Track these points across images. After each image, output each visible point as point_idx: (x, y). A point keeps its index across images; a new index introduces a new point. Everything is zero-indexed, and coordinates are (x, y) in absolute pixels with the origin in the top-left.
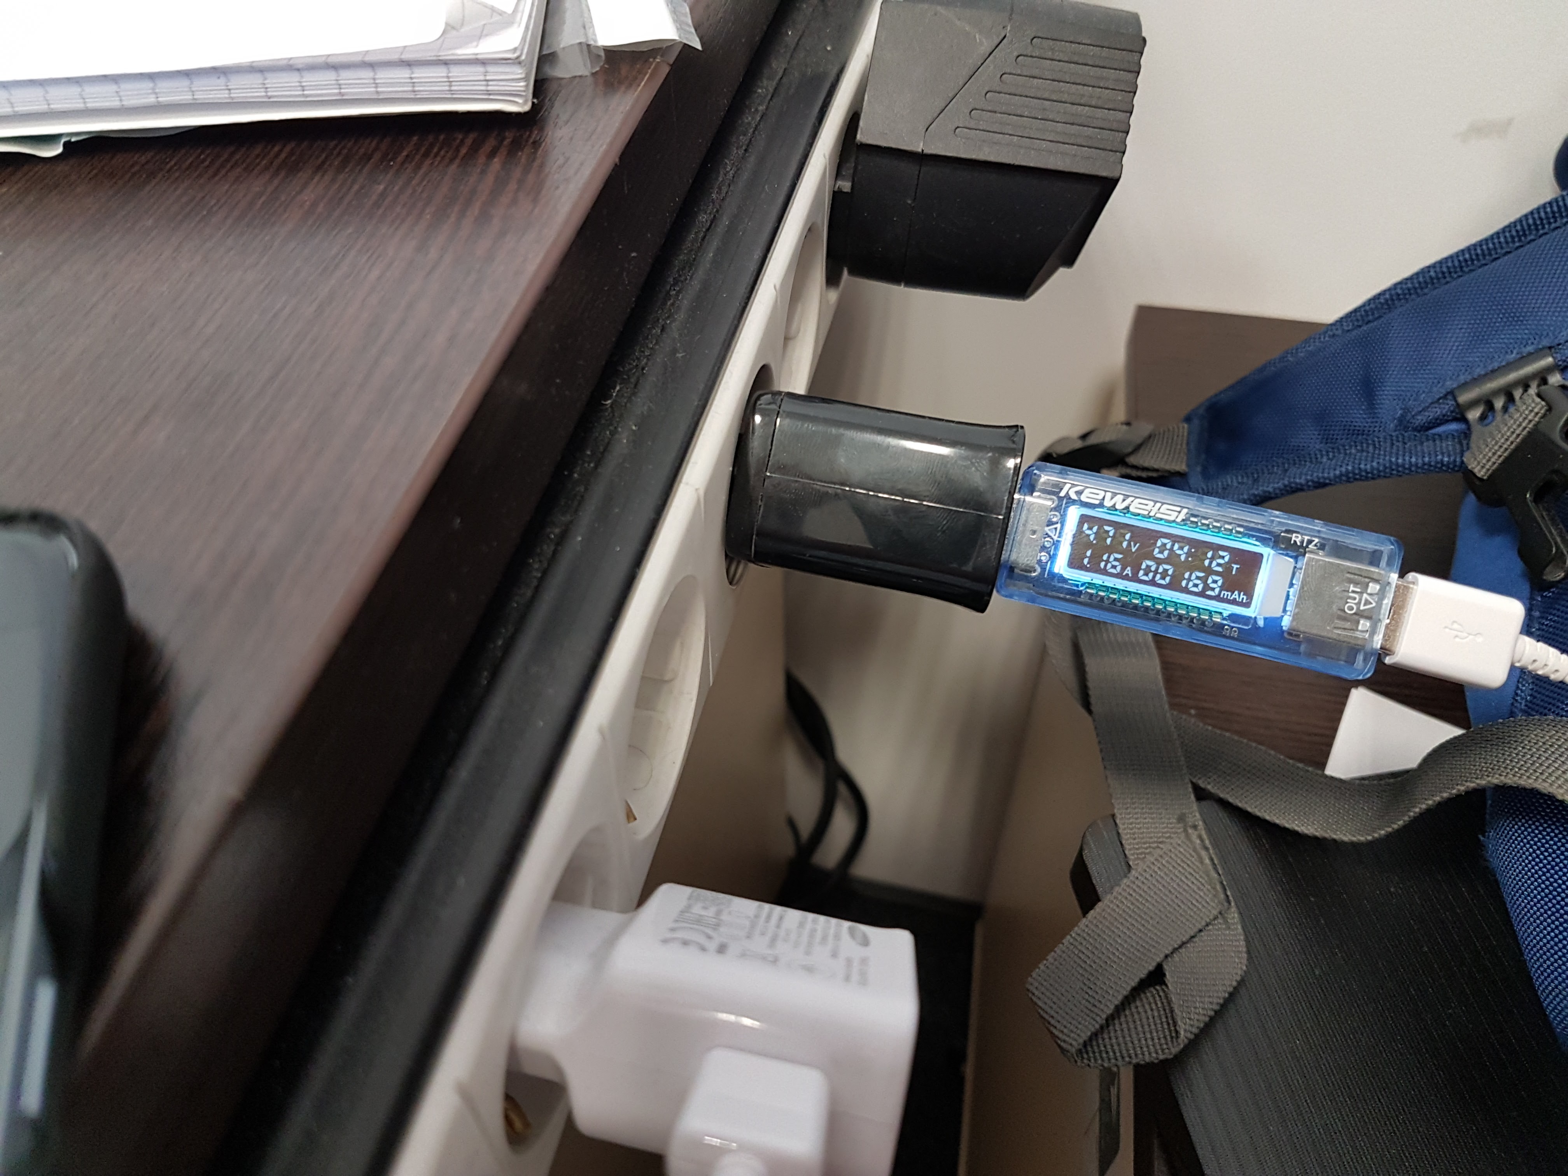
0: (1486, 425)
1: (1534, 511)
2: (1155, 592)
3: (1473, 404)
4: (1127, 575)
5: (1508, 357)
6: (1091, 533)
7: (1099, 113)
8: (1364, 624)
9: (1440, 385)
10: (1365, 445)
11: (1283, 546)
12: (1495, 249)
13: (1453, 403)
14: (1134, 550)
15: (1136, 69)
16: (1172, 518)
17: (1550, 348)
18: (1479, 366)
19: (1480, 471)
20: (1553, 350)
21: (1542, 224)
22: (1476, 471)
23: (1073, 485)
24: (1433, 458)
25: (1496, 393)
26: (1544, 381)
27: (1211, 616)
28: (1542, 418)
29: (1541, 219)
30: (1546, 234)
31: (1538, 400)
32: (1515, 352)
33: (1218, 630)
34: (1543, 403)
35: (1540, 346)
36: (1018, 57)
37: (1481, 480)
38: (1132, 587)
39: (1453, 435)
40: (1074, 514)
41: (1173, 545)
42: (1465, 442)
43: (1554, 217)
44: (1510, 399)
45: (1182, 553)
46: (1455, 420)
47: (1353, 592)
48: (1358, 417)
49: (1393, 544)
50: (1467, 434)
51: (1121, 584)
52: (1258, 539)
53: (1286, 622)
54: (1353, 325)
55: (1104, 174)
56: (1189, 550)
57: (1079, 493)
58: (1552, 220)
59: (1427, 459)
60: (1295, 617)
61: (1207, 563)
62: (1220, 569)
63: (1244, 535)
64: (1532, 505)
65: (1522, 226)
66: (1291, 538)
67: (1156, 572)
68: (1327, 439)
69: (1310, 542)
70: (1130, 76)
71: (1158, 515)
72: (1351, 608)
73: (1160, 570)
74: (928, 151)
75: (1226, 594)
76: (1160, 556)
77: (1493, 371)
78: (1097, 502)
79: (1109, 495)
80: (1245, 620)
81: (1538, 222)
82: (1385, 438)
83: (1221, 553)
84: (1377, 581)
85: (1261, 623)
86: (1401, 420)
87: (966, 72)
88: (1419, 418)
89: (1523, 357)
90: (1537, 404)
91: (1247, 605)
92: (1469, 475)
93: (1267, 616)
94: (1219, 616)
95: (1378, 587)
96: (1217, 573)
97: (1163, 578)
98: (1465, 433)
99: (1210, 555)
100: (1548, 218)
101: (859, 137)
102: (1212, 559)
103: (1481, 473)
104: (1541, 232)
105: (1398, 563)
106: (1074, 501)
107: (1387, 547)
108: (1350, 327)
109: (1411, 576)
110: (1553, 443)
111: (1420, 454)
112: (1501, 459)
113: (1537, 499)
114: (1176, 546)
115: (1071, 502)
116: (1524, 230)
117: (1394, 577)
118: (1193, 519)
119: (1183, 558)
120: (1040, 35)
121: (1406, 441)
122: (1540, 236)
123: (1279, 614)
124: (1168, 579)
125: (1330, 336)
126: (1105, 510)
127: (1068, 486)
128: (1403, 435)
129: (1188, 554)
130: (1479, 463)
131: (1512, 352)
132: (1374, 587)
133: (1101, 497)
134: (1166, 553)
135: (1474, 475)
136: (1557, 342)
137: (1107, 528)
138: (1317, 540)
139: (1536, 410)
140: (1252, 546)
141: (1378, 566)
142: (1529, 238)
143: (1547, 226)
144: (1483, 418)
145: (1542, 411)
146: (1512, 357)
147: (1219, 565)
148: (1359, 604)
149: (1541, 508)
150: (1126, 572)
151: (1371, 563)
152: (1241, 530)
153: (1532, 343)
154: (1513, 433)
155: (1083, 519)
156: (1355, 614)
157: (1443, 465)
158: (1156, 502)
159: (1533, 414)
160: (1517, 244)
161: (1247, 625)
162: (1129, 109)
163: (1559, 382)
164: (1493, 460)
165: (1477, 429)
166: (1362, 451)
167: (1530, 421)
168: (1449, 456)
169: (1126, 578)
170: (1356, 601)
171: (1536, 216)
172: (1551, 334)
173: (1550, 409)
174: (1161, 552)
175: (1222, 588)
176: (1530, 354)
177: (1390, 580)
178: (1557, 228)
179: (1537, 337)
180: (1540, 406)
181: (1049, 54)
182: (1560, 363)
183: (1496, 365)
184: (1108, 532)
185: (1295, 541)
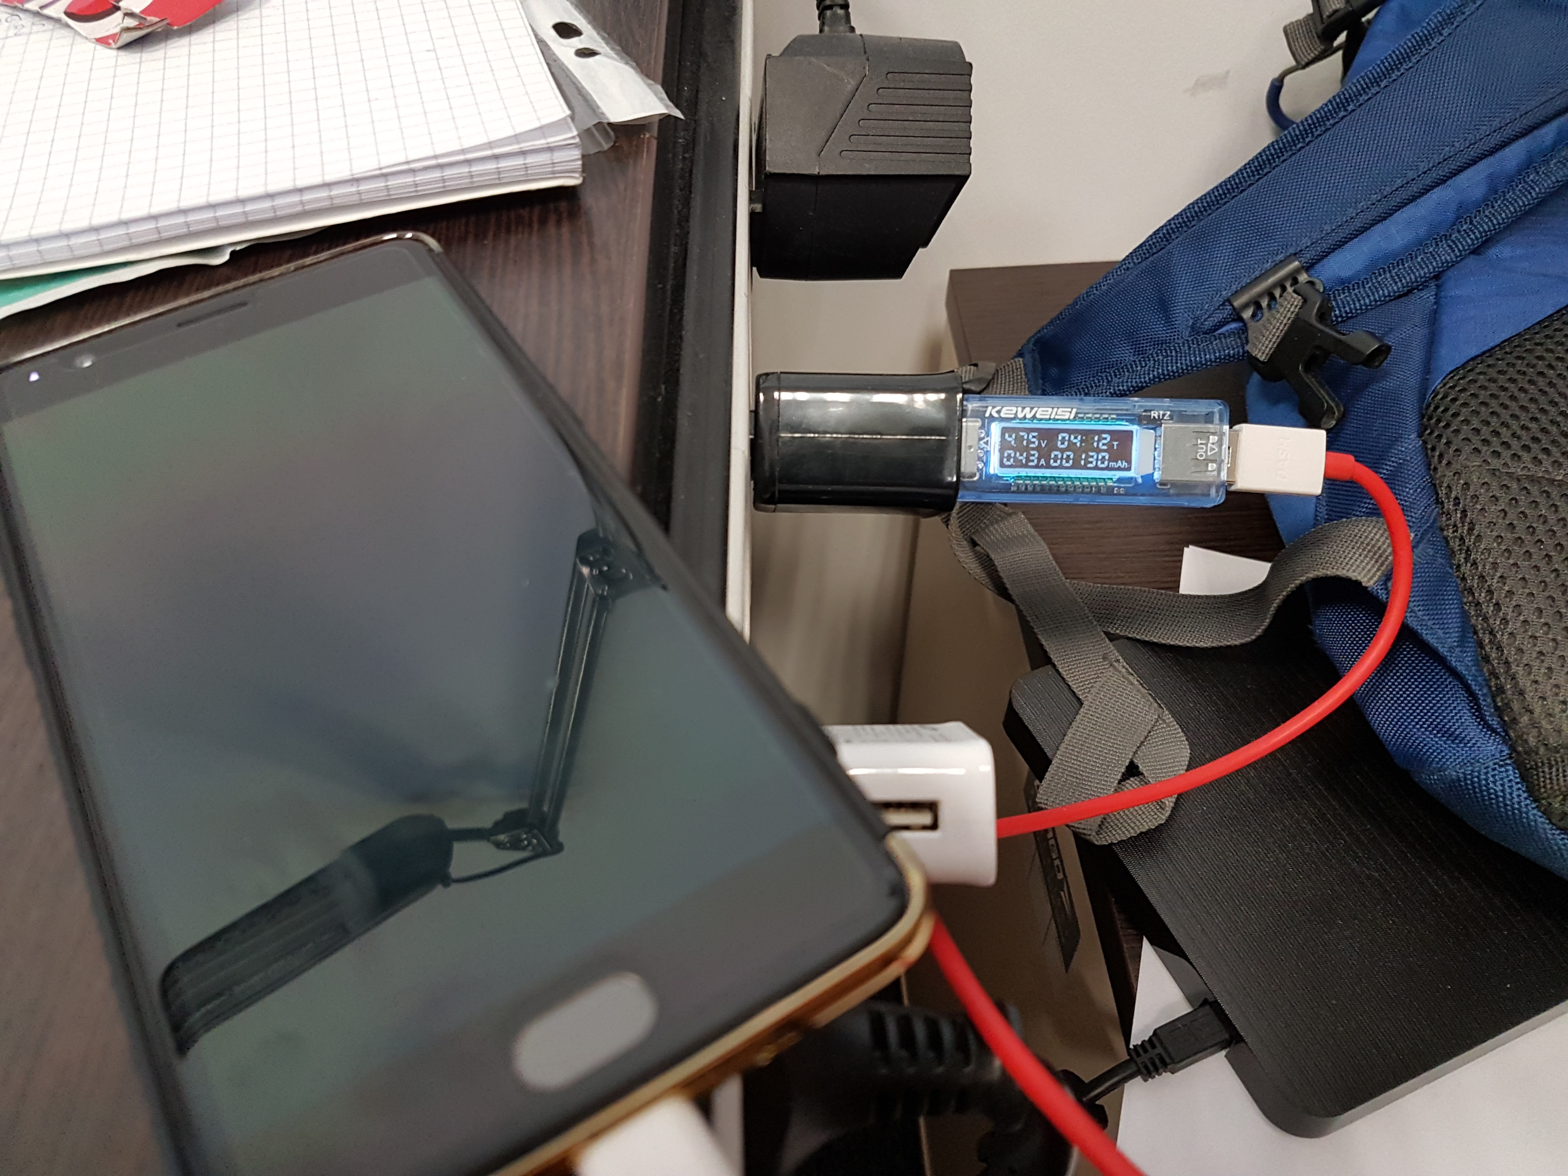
0: (1258, 321)
1: (1306, 379)
2: (1064, 473)
3: (1246, 306)
4: (1042, 465)
5: (1265, 265)
6: (1011, 440)
7: (947, 126)
8: (1212, 466)
9: (1218, 296)
10: (1169, 351)
11: (1145, 422)
12: (1241, 182)
13: (1231, 307)
14: (1043, 445)
15: (969, 88)
16: (1067, 417)
17: (1295, 254)
18: (1245, 276)
19: (1261, 356)
20: (1298, 256)
21: (1273, 159)
22: (1258, 356)
23: (994, 407)
24: (1222, 353)
25: (1261, 295)
26: (1295, 281)
27: (1106, 483)
28: (1300, 308)
29: (1272, 155)
30: (1277, 166)
31: (1295, 296)
32: (1270, 261)
33: (1110, 491)
34: (1300, 297)
35: (1288, 254)
36: (878, 89)
37: (1262, 362)
38: (1048, 473)
39: (1234, 332)
40: (996, 428)
41: (1070, 437)
42: (1243, 336)
43: (1281, 152)
44: (1272, 297)
45: (1077, 442)
46: (1234, 320)
47: (1201, 444)
48: (1159, 330)
49: (1220, 405)
50: (1244, 329)
51: (1040, 472)
52: (1127, 420)
53: (1157, 476)
54: (1142, 257)
55: (957, 173)
56: (1081, 438)
57: (999, 412)
58: (1280, 155)
59: (1217, 355)
60: (1164, 471)
61: (1095, 445)
62: (1105, 447)
63: (1118, 420)
64: (1303, 374)
65: (1258, 162)
66: (1150, 416)
67: (1062, 459)
68: (1139, 352)
69: (1164, 415)
70: (966, 94)
71: (1057, 417)
72: (1201, 456)
73: (1065, 456)
74: (822, 173)
75: (1112, 464)
76: (1063, 446)
77: (1256, 278)
78: (1013, 416)
79: (1020, 409)
80: (1130, 480)
81: (1270, 157)
82: (1184, 343)
83: (1104, 436)
84: (1214, 434)
85: (1140, 480)
86: (1192, 327)
87: (840, 107)
88: (1207, 323)
89: (1277, 264)
90: (1295, 299)
91: (1129, 469)
92: (1252, 361)
93: (1144, 474)
94: (1110, 481)
95: (1216, 438)
96: (1104, 451)
97: (1067, 462)
98: (1242, 330)
99: (1096, 438)
100: (1276, 153)
101: (767, 168)
102: (1099, 441)
103: (1262, 358)
104: (1274, 165)
105: (1226, 418)
106: (997, 418)
107: (1216, 407)
108: (1140, 260)
109: (1236, 427)
110: (1311, 325)
111: (1212, 351)
112: (1275, 345)
113: (1307, 369)
114: (1072, 437)
115: (992, 418)
116: (1260, 166)
117: (1226, 428)
118: (1080, 415)
119: (1078, 444)
120: (891, 70)
121: (1200, 343)
122: (1274, 168)
123: (1151, 471)
124: (1071, 462)
125: (1124, 269)
126: (1018, 421)
127: (990, 408)
128: (1197, 339)
129: (1082, 441)
130: (1260, 350)
131: (1268, 261)
132: (1213, 439)
133: (1014, 412)
134: (1066, 443)
135: (1258, 359)
136: (1299, 249)
137: (1022, 434)
138: (1169, 413)
139: (1295, 303)
140: (1124, 426)
141: (1212, 422)
142: (1265, 171)
143: (1277, 160)
144: (1254, 316)
145: (1300, 304)
146: (1268, 266)
147: (1104, 444)
148: (1206, 452)
149: (1310, 376)
150: (1041, 463)
151: (1206, 422)
152: (1115, 416)
153: (1282, 252)
154: (1281, 323)
155: (1004, 430)
156: (1204, 460)
157: (1230, 357)
158: (1053, 408)
159: (1293, 307)
160: (1257, 177)
161: (1130, 483)
162: (969, 121)
163: (1305, 279)
164: (1270, 346)
165: (1251, 325)
166: (1167, 356)
167: (1292, 313)
168: (1233, 349)
169: (1042, 467)
170: (1204, 450)
171: (1268, 152)
172: (1294, 244)
173: (1305, 301)
174: (1063, 443)
175: (1110, 460)
176: (1281, 261)
177: (1224, 431)
178: (1285, 160)
179: (1284, 247)
180: (1298, 300)
181: (902, 85)
182: (1305, 264)
183: (1257, 273)
184: (1023, 436)
185: (1154, 417)
